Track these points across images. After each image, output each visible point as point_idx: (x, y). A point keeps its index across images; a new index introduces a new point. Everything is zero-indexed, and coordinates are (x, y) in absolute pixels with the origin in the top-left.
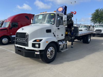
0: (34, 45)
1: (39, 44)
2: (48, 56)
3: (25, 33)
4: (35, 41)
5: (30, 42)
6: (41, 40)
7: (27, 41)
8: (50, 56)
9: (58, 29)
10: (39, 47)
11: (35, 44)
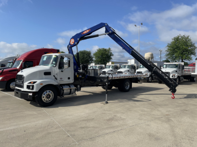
0: (28, 87)
1: (33, 86)
2: (43, 99)
3: (22, 75)
4: (30, 83)
5: (26, 84)
6: (34, 82)
7: (23, 82)
8: (46, 99)
9: (62, 71)
10: (33, 89)
11: (30, 86)
